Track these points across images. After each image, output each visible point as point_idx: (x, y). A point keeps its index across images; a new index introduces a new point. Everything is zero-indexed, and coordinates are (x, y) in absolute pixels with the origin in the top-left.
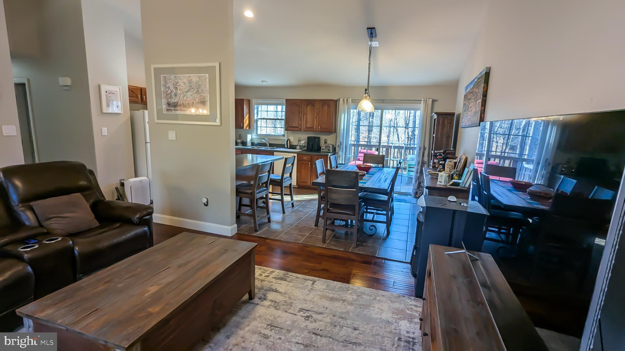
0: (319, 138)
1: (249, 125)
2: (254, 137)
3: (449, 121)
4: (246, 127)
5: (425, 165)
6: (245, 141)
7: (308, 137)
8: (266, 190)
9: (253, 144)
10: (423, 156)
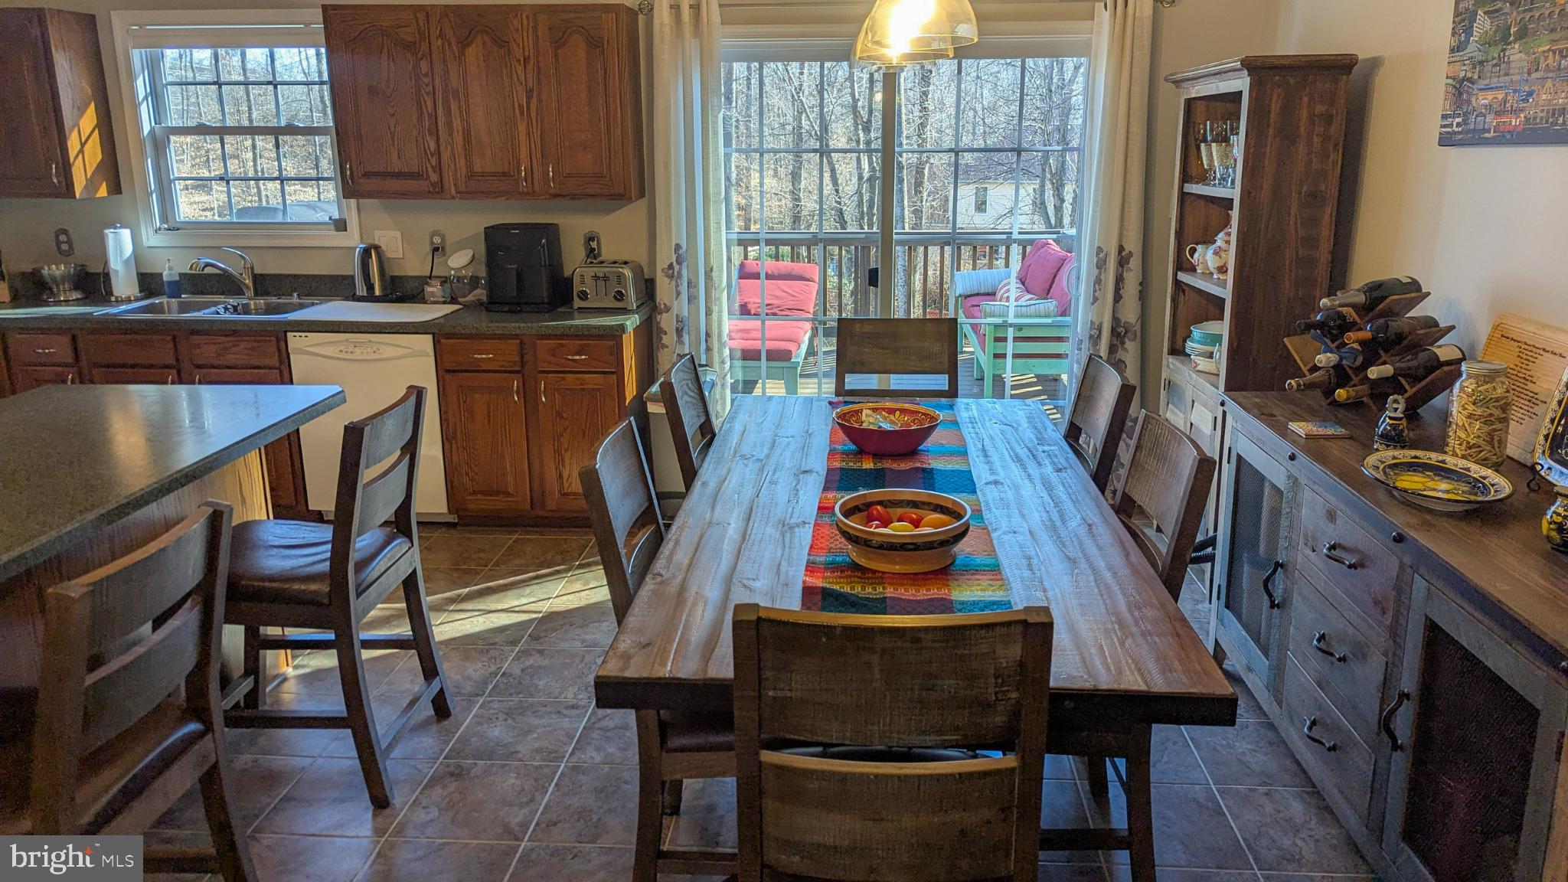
0: (550, 233)
1: (112, 171)
2: (151, 239)
3: (1320, 109)
4: (91, 185)
5: (1129, 345)
6: (94, 268)
7: (491, 233)
8: (200, 735)
9: (149, 284)
10: (1117, 297)
